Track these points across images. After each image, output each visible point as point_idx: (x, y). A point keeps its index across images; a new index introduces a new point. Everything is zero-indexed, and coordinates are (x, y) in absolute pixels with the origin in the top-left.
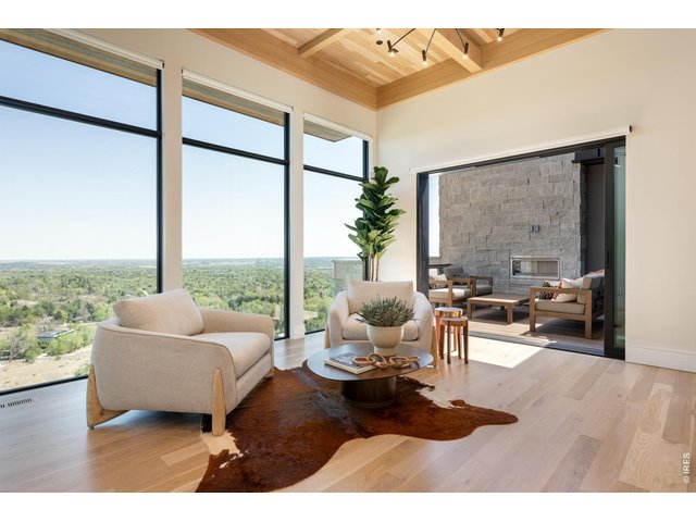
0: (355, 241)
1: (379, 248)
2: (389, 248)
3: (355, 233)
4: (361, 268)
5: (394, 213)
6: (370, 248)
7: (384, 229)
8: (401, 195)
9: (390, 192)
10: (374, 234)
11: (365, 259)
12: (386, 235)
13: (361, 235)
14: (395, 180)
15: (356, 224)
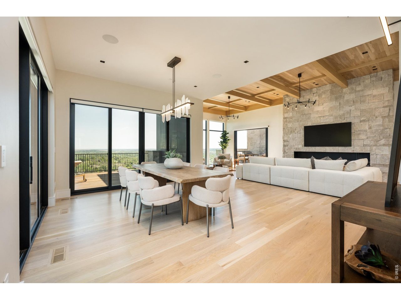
0: (220, 145)
1: (225, 147)
2: (228, 147)
3: (220, 144)
4: (222, 152)
5: (228, 140)
6: (223, 147)
7: (226, 143)
8: (230, 136)
9: (227, 135)
10: (224, 144)
11: (223, 149)
12: (227, 144)
13: (222, 144)
14: (228, 133)
15: (221, 142)
